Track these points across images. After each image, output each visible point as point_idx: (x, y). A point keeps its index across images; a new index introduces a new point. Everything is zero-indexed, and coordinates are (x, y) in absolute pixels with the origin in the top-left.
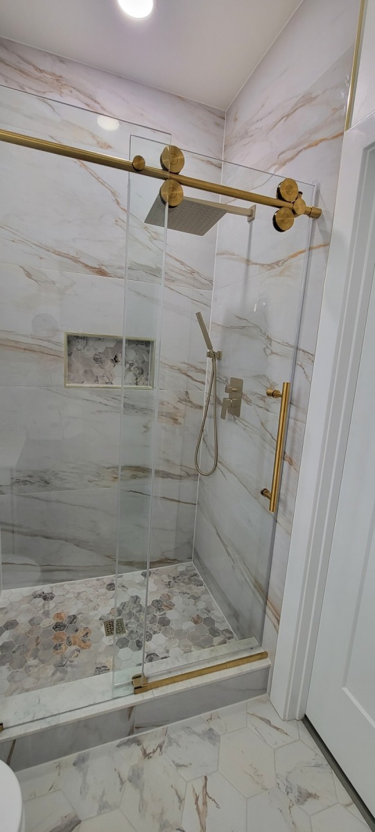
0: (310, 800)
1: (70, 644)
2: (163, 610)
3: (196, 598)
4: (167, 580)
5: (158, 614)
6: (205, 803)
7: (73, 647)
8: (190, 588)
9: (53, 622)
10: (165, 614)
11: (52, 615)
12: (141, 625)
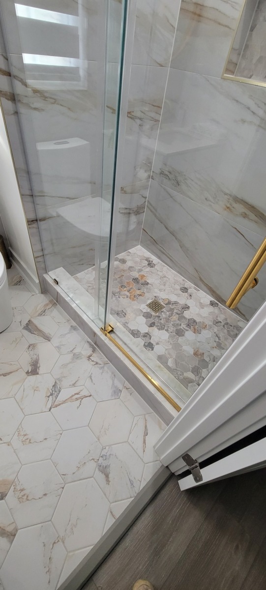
1: (129, 291)
2: (190, 328)
4: (219, 319)
5: (183, 326)
6: (77, 399)
7: (128, 294)
9: (137, 276)
10: (187, 330)
11: (140, 273)
12: (168, 320)
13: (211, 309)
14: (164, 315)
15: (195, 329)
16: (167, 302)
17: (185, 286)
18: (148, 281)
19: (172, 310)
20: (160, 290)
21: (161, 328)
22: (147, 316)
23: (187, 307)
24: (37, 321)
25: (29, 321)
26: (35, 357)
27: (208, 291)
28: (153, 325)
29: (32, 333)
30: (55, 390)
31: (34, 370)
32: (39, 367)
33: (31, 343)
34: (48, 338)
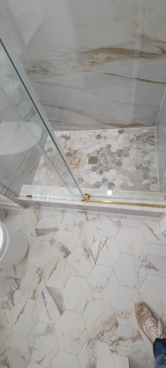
0: (152, 269)
1: (71, 164)
2: (122, 156)
3: (145, 153)
4: (132, 138)
5: (118, 158)
6: (103, 246)
8: (145, 146)
9: (67, 152)
10: (121, 159)
11: (67, 148)
12: (106, 162)
13: (122, 136)
14: (102, 162)
15: (125, 155)
16: (96, 152)
17: (97, 134)
18: (75, 149)
19: (103, 155)
20: (87, 149)
21: (107, 170)
22: (94, 169)
23: (109, 146)
24: (40, 226)
25: (36, 230)
26: (60, 245)
27: (111, 127)
28: (102, 172)
29: (45, 235)
30: (88, 252)
31: (67, 253)
32: (67, 249)
33: (50, 240)
34: (56, 230)
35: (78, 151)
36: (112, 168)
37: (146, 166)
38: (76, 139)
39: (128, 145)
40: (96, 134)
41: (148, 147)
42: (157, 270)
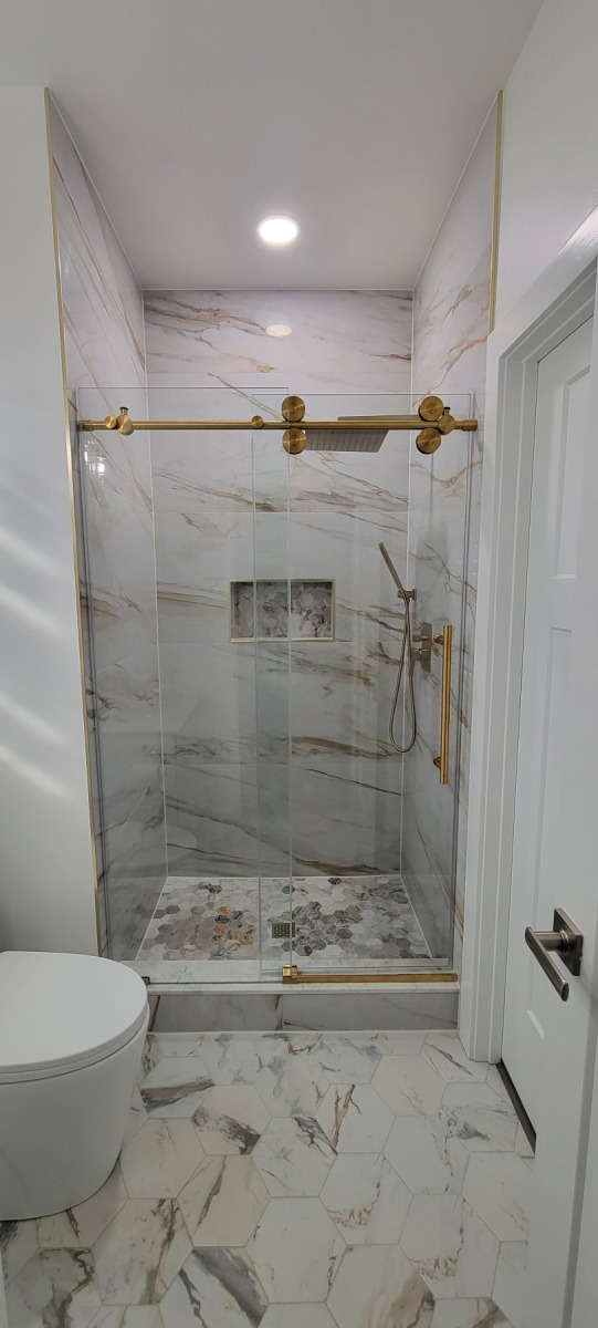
0: (475, 1139)
1: (230, 938)
2: (347, 922)
3: (393, 916)
4: (360, 890)
5: (339, 926)
6: (346, 1106)
7: (233, 941)
8: (389, 905)
9: (217, 914)
10: (348, 926)
11: (215, 908)
12: (316, 933)
13: (338, 890)
14: (305, 932)
15: (353, 919)
16: (289, 916)
17: (285, 885)
18: (236, 910)
19: (305, 920)
20: (265, 910)
21: (321, 946)
22: (286, 947)
23: (316, 906)
24: (156, 1081)
25: (142, 1093)
26: (223, 1123)
27: (313, 870)
28: (310, 951)
29: (173, 1103)
30: (309, 1128)
31: (249, 1139)
32: (248, 1127)
33: (191, 1115)
34: (206, 1085)
35: (245, 914)
36: (330, 943)
37: (400, 936)
38: (236, 892)
39: (356, 903)
40: (281, 885)
41: (395, 906)
42: (484, 1137)
